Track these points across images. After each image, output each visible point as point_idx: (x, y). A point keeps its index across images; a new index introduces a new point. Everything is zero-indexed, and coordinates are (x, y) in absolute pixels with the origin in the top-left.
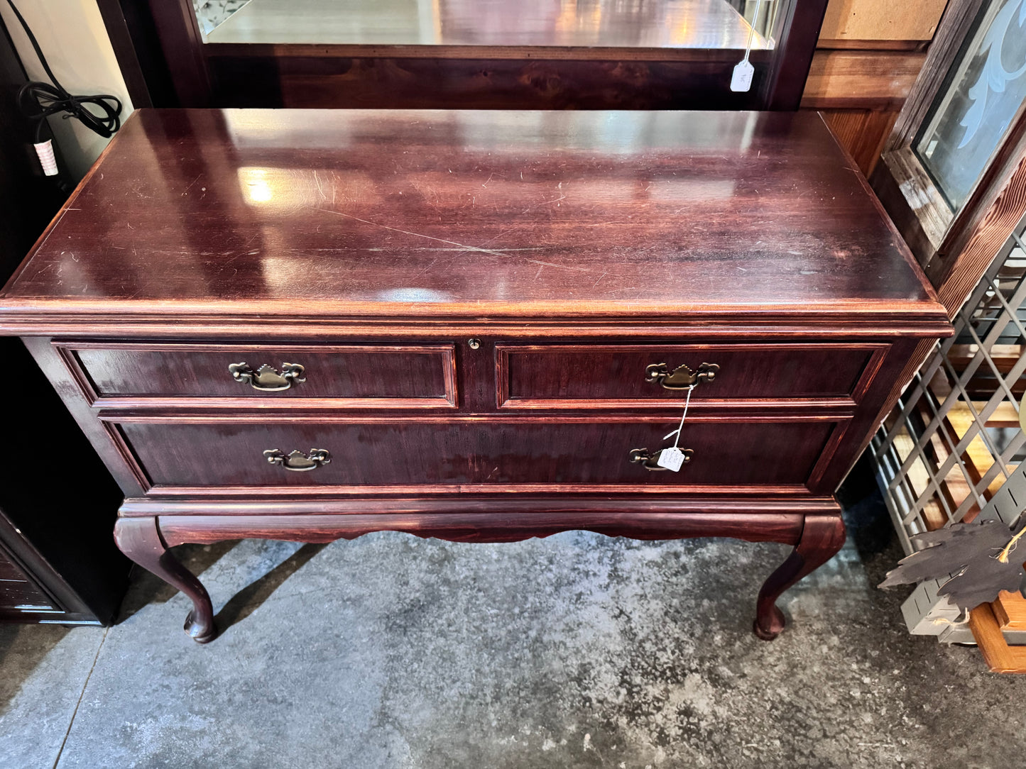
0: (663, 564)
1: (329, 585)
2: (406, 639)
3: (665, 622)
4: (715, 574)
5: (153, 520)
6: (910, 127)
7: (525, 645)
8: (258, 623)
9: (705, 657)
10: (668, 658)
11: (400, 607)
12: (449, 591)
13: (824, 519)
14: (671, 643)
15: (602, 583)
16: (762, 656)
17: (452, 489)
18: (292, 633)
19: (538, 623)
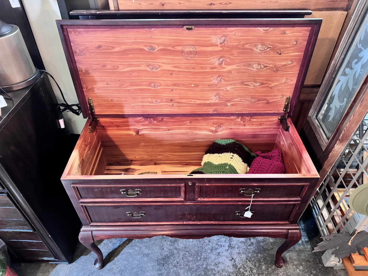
0: (246, 242)
1: (139, 250)
2: (164, 268)
3: (246, 262)
4: (262, 246)
5: (91, 232)
6: (315, 111)
7: (202, 270)
8: (117, 262)
9: (260, 273)
10: (248, 274)
11: (161, 257)
12: (177, 252)
13: (294, 231)
14: (248, 269)
15: (226, 249)
16: (278, 273)
17: (181, 223)
18: (127, 266)
19: (206, 262)
